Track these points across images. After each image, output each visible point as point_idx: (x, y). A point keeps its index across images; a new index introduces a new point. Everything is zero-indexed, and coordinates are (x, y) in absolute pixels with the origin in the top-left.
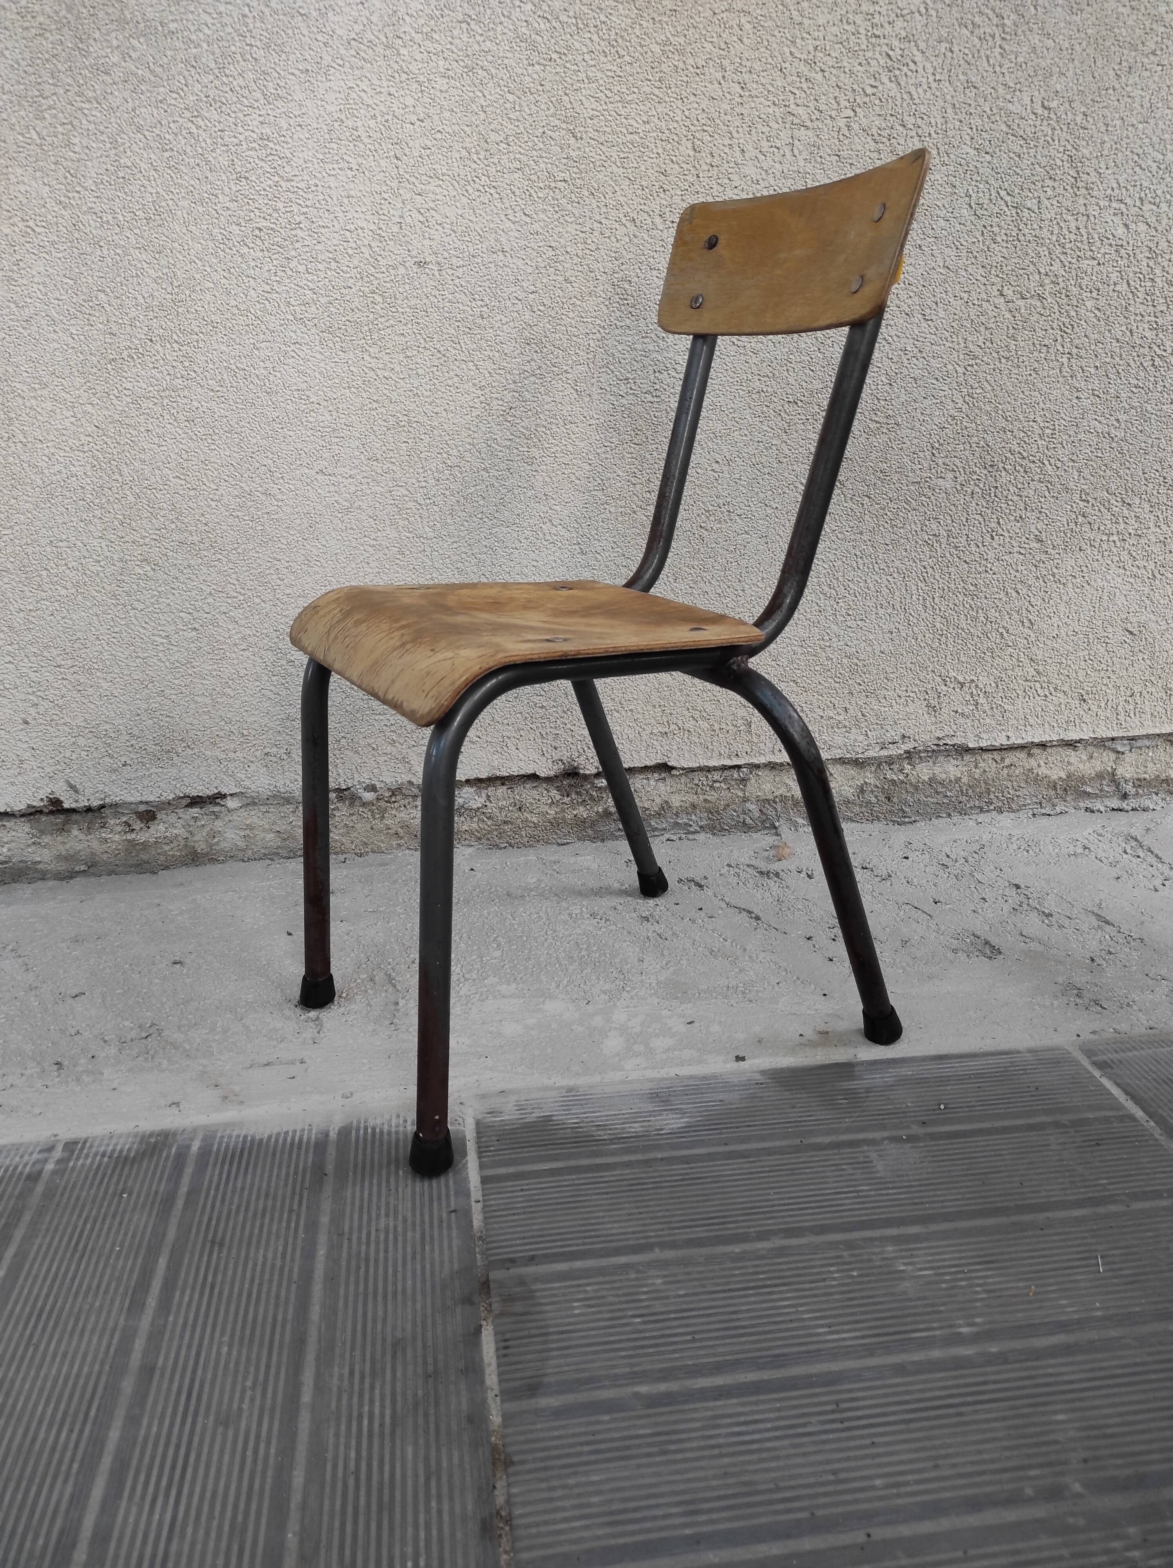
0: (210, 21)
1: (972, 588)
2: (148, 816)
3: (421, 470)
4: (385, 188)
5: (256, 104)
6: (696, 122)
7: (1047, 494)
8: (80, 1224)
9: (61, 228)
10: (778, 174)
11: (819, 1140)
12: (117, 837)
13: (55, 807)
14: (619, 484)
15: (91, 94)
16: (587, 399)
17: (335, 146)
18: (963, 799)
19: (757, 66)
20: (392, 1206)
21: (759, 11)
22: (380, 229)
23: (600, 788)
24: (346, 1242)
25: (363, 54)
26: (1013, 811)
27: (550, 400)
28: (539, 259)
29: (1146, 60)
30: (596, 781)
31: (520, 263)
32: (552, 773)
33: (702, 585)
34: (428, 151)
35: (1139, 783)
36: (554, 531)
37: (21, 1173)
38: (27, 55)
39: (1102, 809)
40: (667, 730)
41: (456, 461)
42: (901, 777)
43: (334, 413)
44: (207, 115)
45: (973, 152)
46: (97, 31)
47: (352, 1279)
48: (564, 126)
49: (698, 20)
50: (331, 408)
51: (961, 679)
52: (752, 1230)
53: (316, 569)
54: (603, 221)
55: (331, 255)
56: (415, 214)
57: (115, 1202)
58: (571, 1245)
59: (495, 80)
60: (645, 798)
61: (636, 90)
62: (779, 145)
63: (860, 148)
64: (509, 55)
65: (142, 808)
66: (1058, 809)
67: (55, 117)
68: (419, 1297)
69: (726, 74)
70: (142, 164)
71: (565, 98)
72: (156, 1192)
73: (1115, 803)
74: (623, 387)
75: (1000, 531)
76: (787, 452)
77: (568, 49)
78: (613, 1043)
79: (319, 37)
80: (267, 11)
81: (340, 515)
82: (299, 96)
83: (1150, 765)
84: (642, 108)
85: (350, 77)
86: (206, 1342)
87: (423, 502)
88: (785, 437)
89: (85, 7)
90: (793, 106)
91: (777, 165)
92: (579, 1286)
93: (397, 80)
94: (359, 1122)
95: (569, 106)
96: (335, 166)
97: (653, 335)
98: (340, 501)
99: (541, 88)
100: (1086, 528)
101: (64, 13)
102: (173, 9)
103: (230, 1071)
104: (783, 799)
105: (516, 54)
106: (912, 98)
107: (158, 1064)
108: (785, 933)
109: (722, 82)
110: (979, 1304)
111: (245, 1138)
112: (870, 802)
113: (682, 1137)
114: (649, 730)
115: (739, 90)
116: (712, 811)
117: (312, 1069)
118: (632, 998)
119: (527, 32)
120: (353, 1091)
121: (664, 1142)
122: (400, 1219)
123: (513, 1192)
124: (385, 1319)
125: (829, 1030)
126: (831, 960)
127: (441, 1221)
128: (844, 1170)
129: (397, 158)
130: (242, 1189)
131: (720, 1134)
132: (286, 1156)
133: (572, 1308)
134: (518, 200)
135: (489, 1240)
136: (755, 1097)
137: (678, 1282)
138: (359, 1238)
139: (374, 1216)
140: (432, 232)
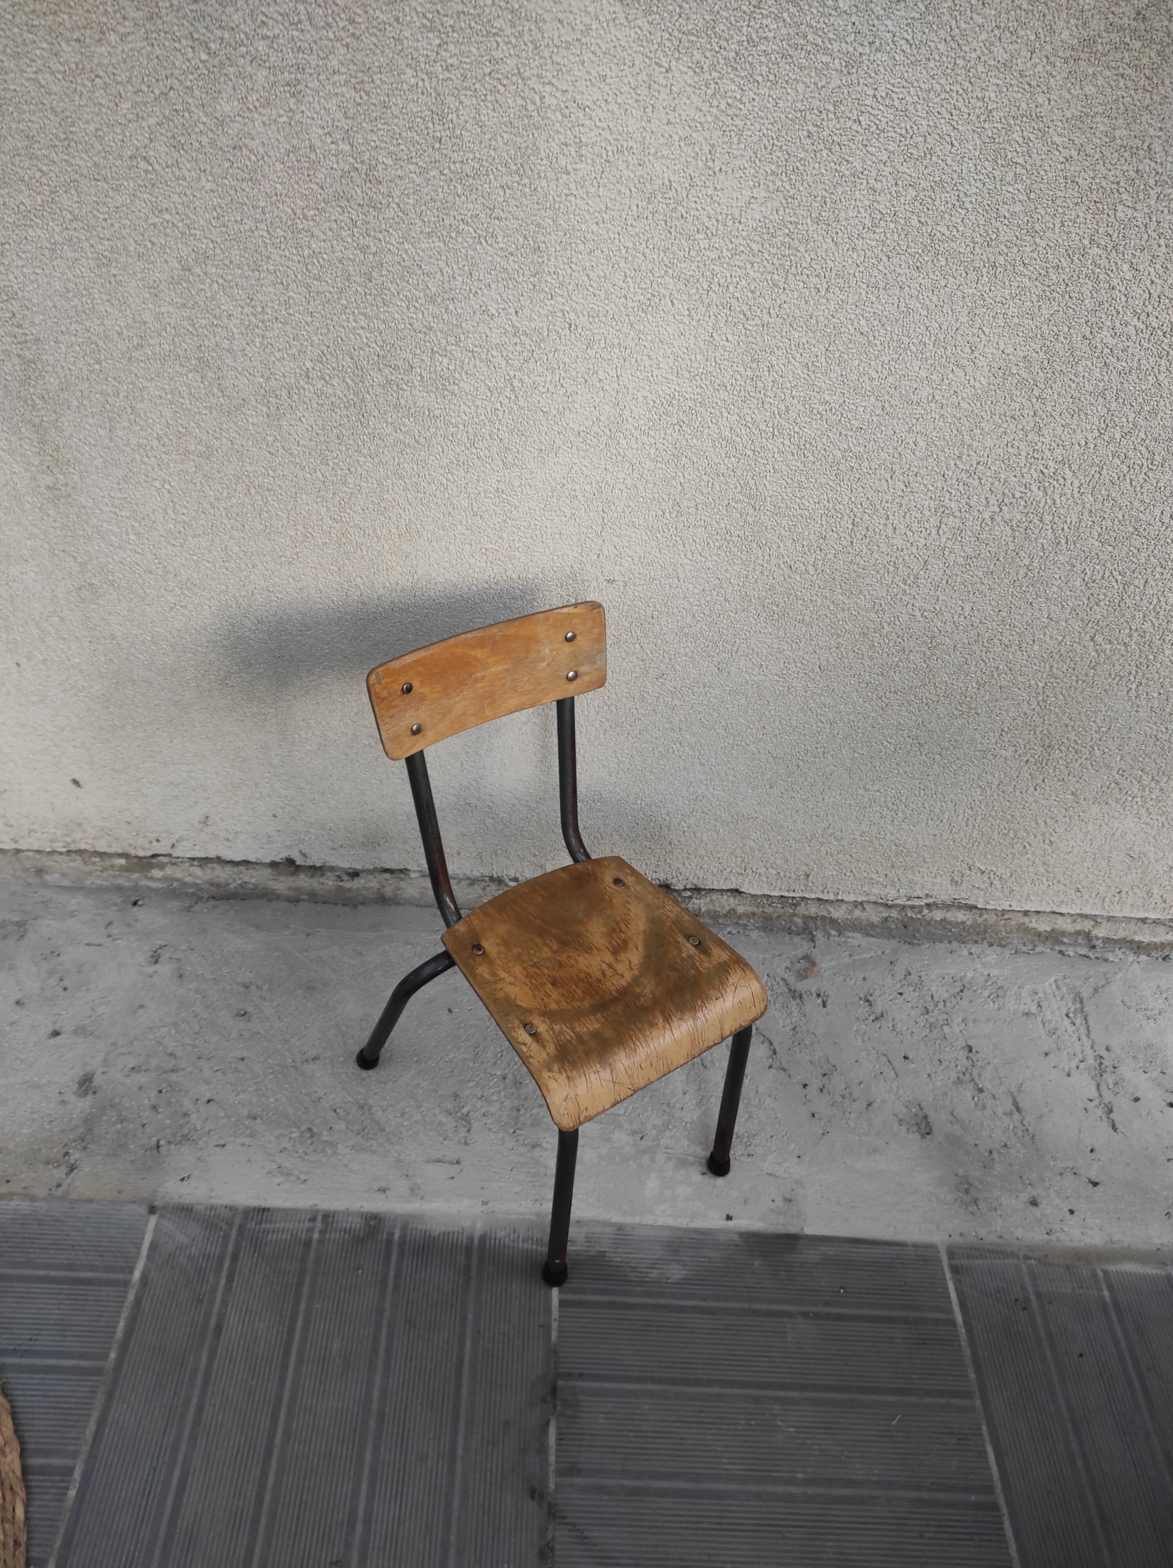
0: (467, 410)
2: (354, 874)
4: (590, 531)
5: (496, 468)
6: (859, 506)
7: (1090, 767)
8: (338, 1291)
9: (333, 535)
12: (331, 883)
13: (290, 862)
14: (740, 728)
15: (366, 452)
17: (555, 500)
18: (965, 934)
19: (923, 472)
20: (507, 1313)
21: (935, 434)
22: (582, 556)
23: (685, 897)
24: (481, 1339)
25: (588, 441)
26: (1001, 946)
27: (696, 672)
28: (706, 585)
30: (683, 893)
31: (690, 586)
33: (791, 792)
34: (630, 509)
35: (1107, 940)
37: (300, 1239)
38: (319, 423)
39: (1072, 954)
40: (743, 871)
42: (919, 916)
44: (456, 472)
45: (1097, 543)
46: (377, 411)
47: (484, 1369)
48: (747, 500)
49: (879, 436)
51: (983, 868)
54: (765, 565)
56: (611, 549)
57: (355, 1275)
60: (717, 906)
62: (927, 527)
63: (997, 533)
64: (710, 449)
65: (350, 871)
66: (1038, 949)
67: (337, 464)
68: (519, 1390)
69: (894, 476)
70: (400, 500)
71: (752, 482)
72: (377, 1272)
73: (1083, 951)
75: (1043, 786)
78: (652, 1185)
79: (555, 428)
80: (515, 408)
82: (532, 466)
83: (1121, 931)
84: (815, 493)
85: (576, 456)
86: (409, 1402)
88: (881, 713)
90: (947, 501)
93: (614, 461)
97: (789, 640)
99: (732, 474)
100: (1117, 791)
101: (352, 396)
103: (415, 1162)
104: (823, 918)
105: (717, 450)
106: (1054, 503)
107: (371, 1146)
108: (789, 1076)
109: (890, 480)
110: (813, 1458)
111: (425, 1232)
112: (890, 928)
113: (680, 1288)
114: (729, 870)
115: (903, 487)
116: (767, 918)
117: (464, 1171)
118: (671, 1138)
119: (730, 435)
120: (488, 1199)
121: (668, 1290)
122: (512, 1325)
123: (577, 1317)
124: (500, 1404)
125: (793, 1197)
126: (813, 1116)
127: (534, 1333)
128: (769, 1337)
129: (604, 512)
130: (425, 1282)
131: (704, 1290)
132: (449, 1257)
133: (596, 1418)
134: (697, 546)
135: (559, 1354)
136: (731, 1259)
137: (658, 1410)
138: (489, 1337)
139: (497, 1320)
140: (623, 561)
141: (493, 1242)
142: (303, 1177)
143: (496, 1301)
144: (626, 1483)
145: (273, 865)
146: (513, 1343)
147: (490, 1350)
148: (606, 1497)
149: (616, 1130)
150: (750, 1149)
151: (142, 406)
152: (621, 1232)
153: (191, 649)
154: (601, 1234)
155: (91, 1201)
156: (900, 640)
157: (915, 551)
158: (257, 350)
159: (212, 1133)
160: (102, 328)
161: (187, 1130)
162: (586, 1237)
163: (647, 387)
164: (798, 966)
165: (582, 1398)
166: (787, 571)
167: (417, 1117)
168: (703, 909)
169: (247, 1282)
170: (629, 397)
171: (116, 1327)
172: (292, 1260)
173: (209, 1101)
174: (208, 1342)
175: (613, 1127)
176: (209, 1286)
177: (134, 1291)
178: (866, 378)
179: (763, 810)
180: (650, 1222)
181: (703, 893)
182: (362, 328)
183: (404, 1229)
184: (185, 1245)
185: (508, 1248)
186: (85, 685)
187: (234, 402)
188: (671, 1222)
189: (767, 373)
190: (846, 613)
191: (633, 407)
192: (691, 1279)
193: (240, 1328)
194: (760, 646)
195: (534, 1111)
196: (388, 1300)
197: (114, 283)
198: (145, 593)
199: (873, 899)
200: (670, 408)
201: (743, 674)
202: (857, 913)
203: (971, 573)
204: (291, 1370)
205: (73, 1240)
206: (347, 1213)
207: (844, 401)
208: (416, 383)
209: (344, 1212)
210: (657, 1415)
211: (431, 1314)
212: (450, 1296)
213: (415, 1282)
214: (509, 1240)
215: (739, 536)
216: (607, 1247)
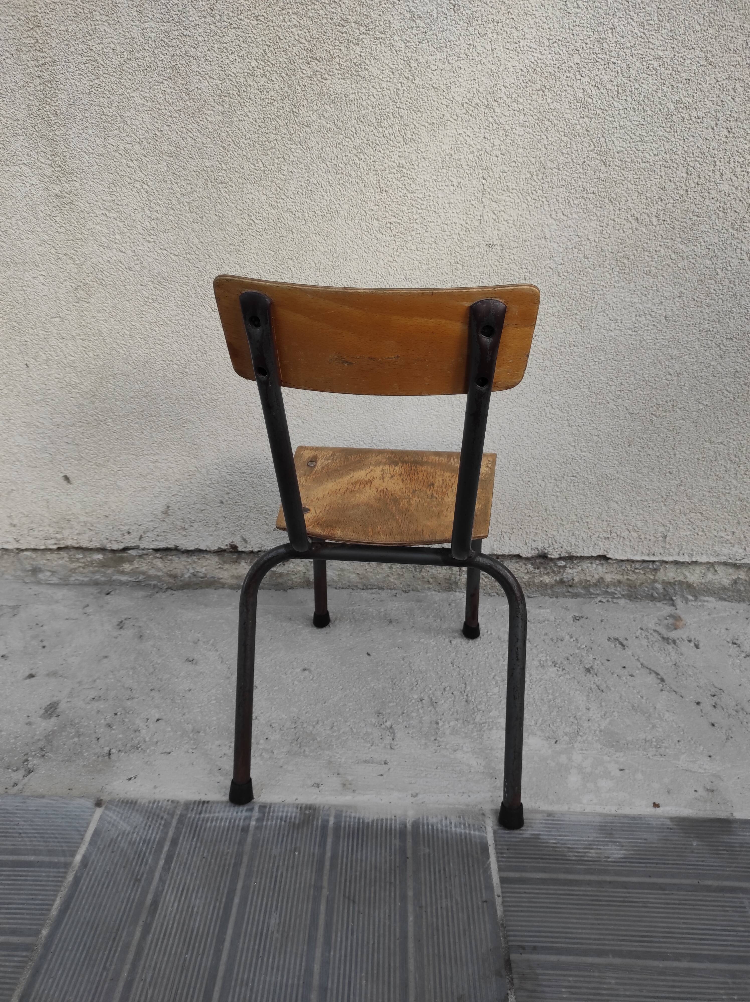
0: (375, 93)
4: (473, 198)
5: (398, 145)
6: (691, 155)
8: (275, 870)
9: (271, 221)
11: (710, 883)
13: (234, 549)
14: (600, 385)
15: (297, 139)
16: (587, 332)
17: (445, 171)
20: (448, 890)
22: (467, 223)
23: (560, 566)
25: (470, 112)
27: (562, 331)
28: (569, 243)
30: (558, 562)
31: (555, 245)
32: (530, 555)
33: (647, 449)
34: (505, 174)
36: (553, 411)
37: (238, 826)
38: (262, 116)
40: (609, 536)
44: (366, 152)
46: (305, 101)
47: (430, 943)
48: (599, 157)
49: (704, 86)
52: (669, 951)
54: (616, 219)
55: (433, 240)
56: (490, 214)
57: (292, 856)
58: (557, 943)
59: (557, 128)
60: (588, 574)
61: (652, 134)
64: (568, 111)
67: (274, 153)
68: (470, 965)
69: (719, 123)
70: (323, 182)
71: (603, 139)
72: (314, 854)
74: (613, 325)
76: (720, 370)
77: (610, 106)
78: (574, 779)
79: (444, 102)
80: (412, 86)
82: (426, 139)
84: (655, 145)
85: (461, 127)
86: (353, 974)
88: (720, 361)
89: (300, 86)
92: (564, 976)
93: (491, 129)
94: (423, 819)
95: (604, 144)
96: (443, 184)
97: (639, 293)
99: (586, 133)
101: (287, 89)
102: (353, 86)
103: (345, 763)
104: (681, 583)
105: (573, 111)
107: (304, 751)
108: (682, 696)
109: (715, 128)
111: (359, 819)
112: (740, 590)
113: (622, 866)
114: (597, 535)
115: (726, 133)
116: (631, 586)
117: (392, 769)
118: (584, 742)
119: (583, 96)
120: (417, 792)
121: (610, 868)
122: (454, 901)
123: (520, 893)
124: (452, 978)
125: (715, 788)
126: (713, 725)
127: (478, 908)
128: (728, 911)
129: (484, 179)
130: (361, 860)
131: (647, 867)
132: (383, 839)
133: (561, 992)
134: (560, 205)
135: (508, 928)
136: (668, 840)
137: (625, 984)
138: (432, 912)
139: (438, 896)
140: (500, 225)
141: (426, 827)
143: (435, 879)
145: (220, 552)
146: (458, 918)
147: (435, 925)
149: (530, 736)
150: (662, 750)
151: (128, 114)
153: (160, 340)
155: (43, 797)
156: (732, 285)
157: (739, 194)
158: (215, 55)
159: (159, 743)
160: (101, 46)
161: (137, 742)
163: (516, 57)
164: (666, 622)
165: (539, 971)
166: (635, 224)
167: (345, 729)
168: (576, 579)
169: (186, 863)
170: (502, 68)
171: (52, 905)
172: (230, 844)
173: (158, 720)
174: (143, 918)
175: (527, 734)
176: (147, 867)
177: (74, 873)
178: (691, 31)
179: (624, 469)
180: (578, 810)
181: (575, 562)
182: (295, 25)
183: (338, 816)
184: (127, 832)
186: (77, 381)
187: (198, 104)
188: (599, 809)
189: (610, 35)
190: (686, 261)
191: (505, 77)
192: (632, 858)
193: (176, 905)
194: (615, 300)
195: (452, 723)
196: (326, 878)
197: (111, 5)
198: (126, 289)
199: (723, 559)
200: (535, 76)
201: (602, 330)
202: (710, 576)
204: (227, 944)
205: (21, 829)
206: (284, 805)
207: (675, 55)
208: (336, 72)
209: (280, 804)
210: (625, 990)
211: (370, 890)
212: (388, 874)
213: (352, 861)
214: (442, 825)
215: (594, 193)
216: (539, 831)
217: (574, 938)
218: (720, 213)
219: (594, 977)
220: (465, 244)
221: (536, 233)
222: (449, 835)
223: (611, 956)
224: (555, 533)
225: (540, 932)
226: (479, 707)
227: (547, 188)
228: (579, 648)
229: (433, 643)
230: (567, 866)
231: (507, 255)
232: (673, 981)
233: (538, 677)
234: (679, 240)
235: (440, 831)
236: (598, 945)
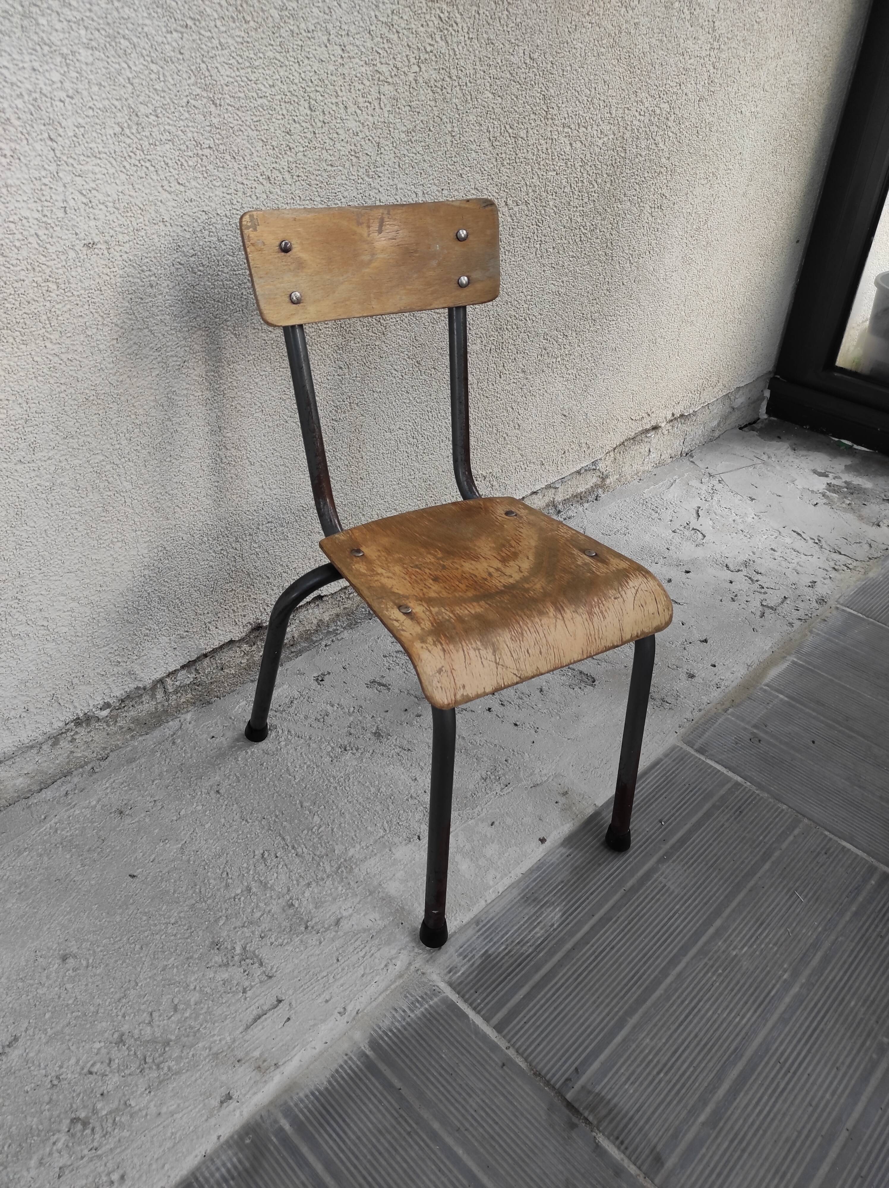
1: (490, 413)
3: (113, 435)
4: (43, 173)
6: (310, 84)
7: (528, 339)
10: (371, 125)
11: (631, 883)
14: (274, 403)
16: (244, 340)
19: (353, 29)
20: (464, 1086)
22: (45, 216)
24: (466, 1133)
27: (215, 347)
28: (195, 224)
29: (584, 20)
31: (179, 230)
32: (243, 634)
33: (336, 462)
34: (82, 130)
35: (565, 501)
41: (143, 419)
43: (24, 405)
45: (491, 96)
47: (499, 1158)
48: (204, 94)
50: (20, 401)
53: (29, 549)
54: (245, 182)
56: (77, 196)
58: (587, 1047)
59: (138, 49)
60: (306, 623)
61: (261, 55)
62: (370, 100)
63: (424, 98)
68: (546, 1143)
69: (330, 38)
71: (203, 66)
75: (505, 372)
76: (385, 349)
77: (201, 13)
81: (44, 496)
83: (570, 489)
84: (268, 72)
87: (118, 462)
90: (379, 65)
91: (370, 118)
92: (616, 1072)
93: (40, 53)
94: (375, 1031)
95: (207, 74)
98: (42, 483)
99: (180, 57)
100: (546, 356)
103: (234, 1041)
106: (455, 55)
107: (170, 1068)
109: (328, 45)
110: (778, 955)
111: (313, 1094)
113: (568, 924)
115: (341, 52)
116: (349, 613)
117: (293, 1003)
120: (343, 1005)
121: (562, 934)
122: (480, 1093)
123: (522, 1028)
124: (545, 1173)
125: (566, 789)
126: (516, 725)
127: (504, 1078)
128: (659, 899)
129: (51, 139)
130: (359, 1138)
131: (584, 909)
132: (358, 1091)
133: (627, 1091)
134: (172, 170)
135: (543, 1073)
136: (576, 868)
137: (656, 1034)
138: (472, 1125)
139: (463, 1102)
140: (97, 212)
141: (386, 1038)
142: (115, 1177)
143: (443, 1086)
144: (702, 1118)
146: (497, 1106)
147: (486, 1136)
148: (704, 1150)
149: (393, 850)
150: (503, 780)
152: (481, 924)
154: (468, 940)
157: (367, 133)
162: (460, 955)
165: (597, 1089)
166: (267, 185)
167: (194, 997)
175: (387, 850)
180: (493, 896)
183: (288, 1112)
185: (405, 1029)
188: (507, 882)
192: (568, 910)
195: (307, 894)
201: (260, 334)
203: (414, 150)
206: (209, 1159)
209: (204, 1162)
210: (660, 1039)
211: (398, 1163)
212: (397, 1126)
213: (350, 1149)
214: (399, 1021)
215: (210, 147)
216: (483, 947)
217: (594, 1030)
218: (353, 158)
219: (634, 1051)
220: (52, 249)
221: (149, 216)
222: (415, 1026)
223: (629, 1019)
224: (264, 596)
225: (567, 1051)
226: (318, 853)
227: (148, 147)
228: (350, 714)
229: (200, 808)
230: (533, 963)
231: (118, 254)
232: (678, 997)
233: (342, 774)
234: (318, 199)
235: (402, 1030)
236: (612, 1018)
